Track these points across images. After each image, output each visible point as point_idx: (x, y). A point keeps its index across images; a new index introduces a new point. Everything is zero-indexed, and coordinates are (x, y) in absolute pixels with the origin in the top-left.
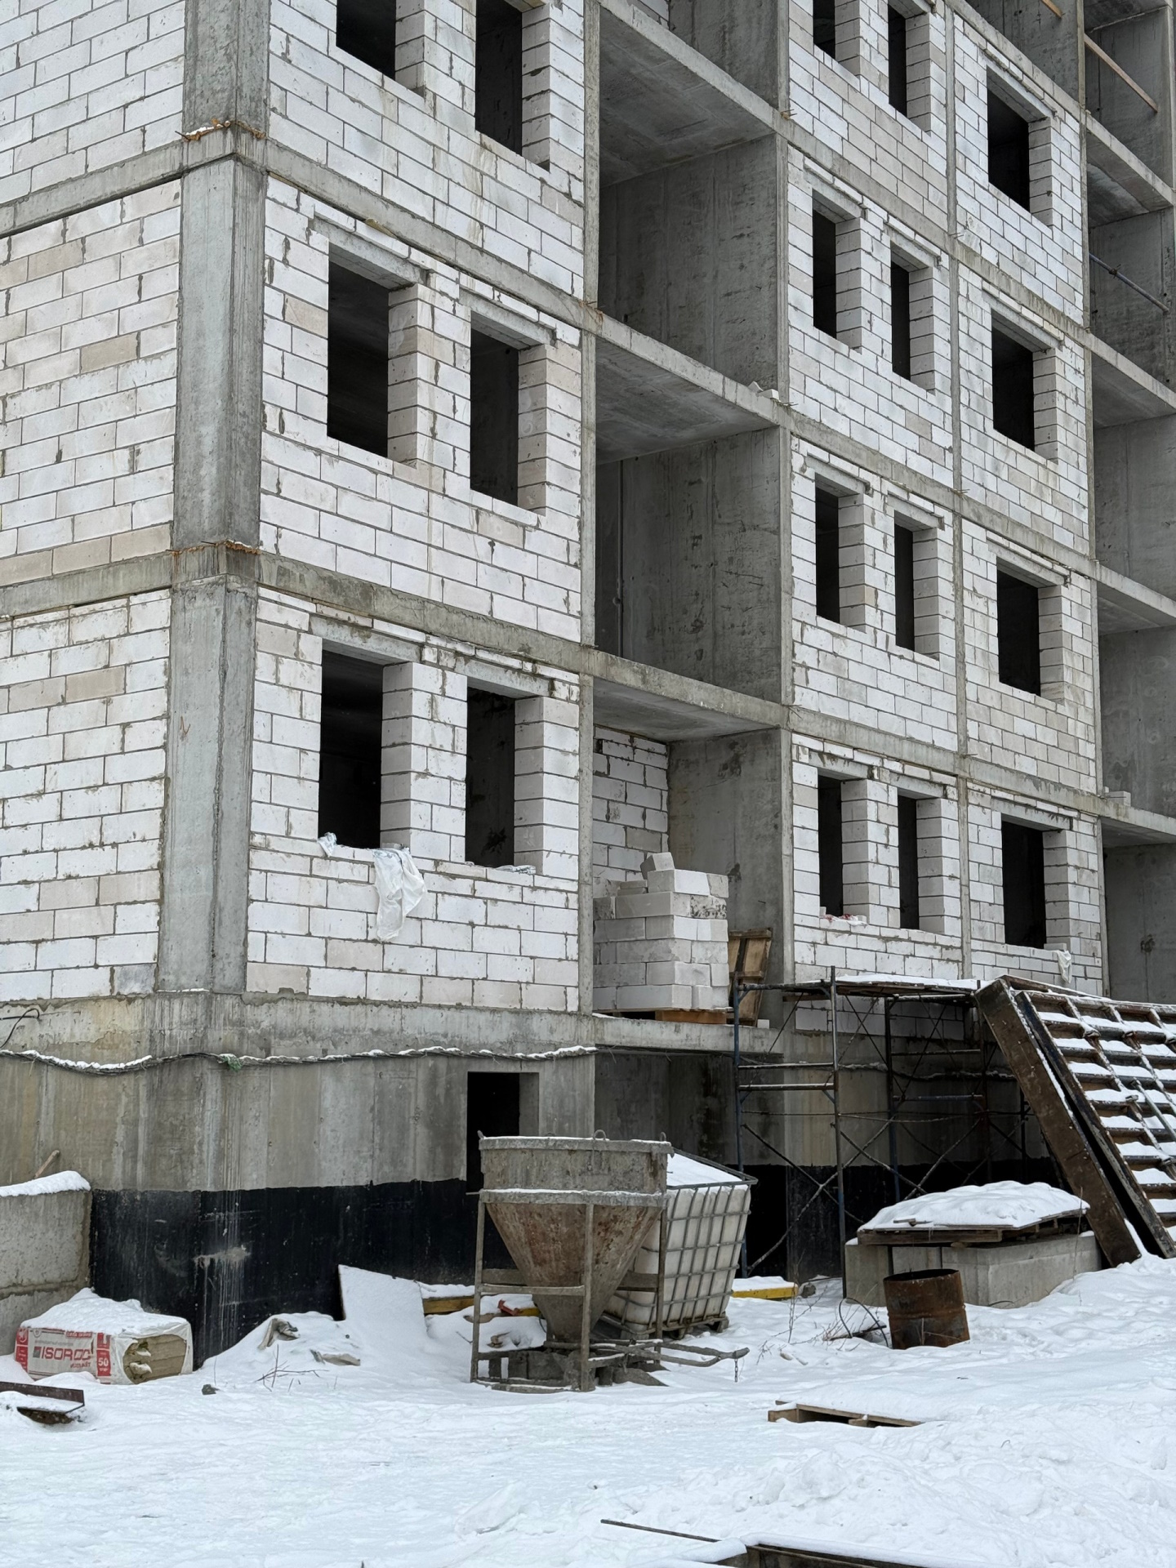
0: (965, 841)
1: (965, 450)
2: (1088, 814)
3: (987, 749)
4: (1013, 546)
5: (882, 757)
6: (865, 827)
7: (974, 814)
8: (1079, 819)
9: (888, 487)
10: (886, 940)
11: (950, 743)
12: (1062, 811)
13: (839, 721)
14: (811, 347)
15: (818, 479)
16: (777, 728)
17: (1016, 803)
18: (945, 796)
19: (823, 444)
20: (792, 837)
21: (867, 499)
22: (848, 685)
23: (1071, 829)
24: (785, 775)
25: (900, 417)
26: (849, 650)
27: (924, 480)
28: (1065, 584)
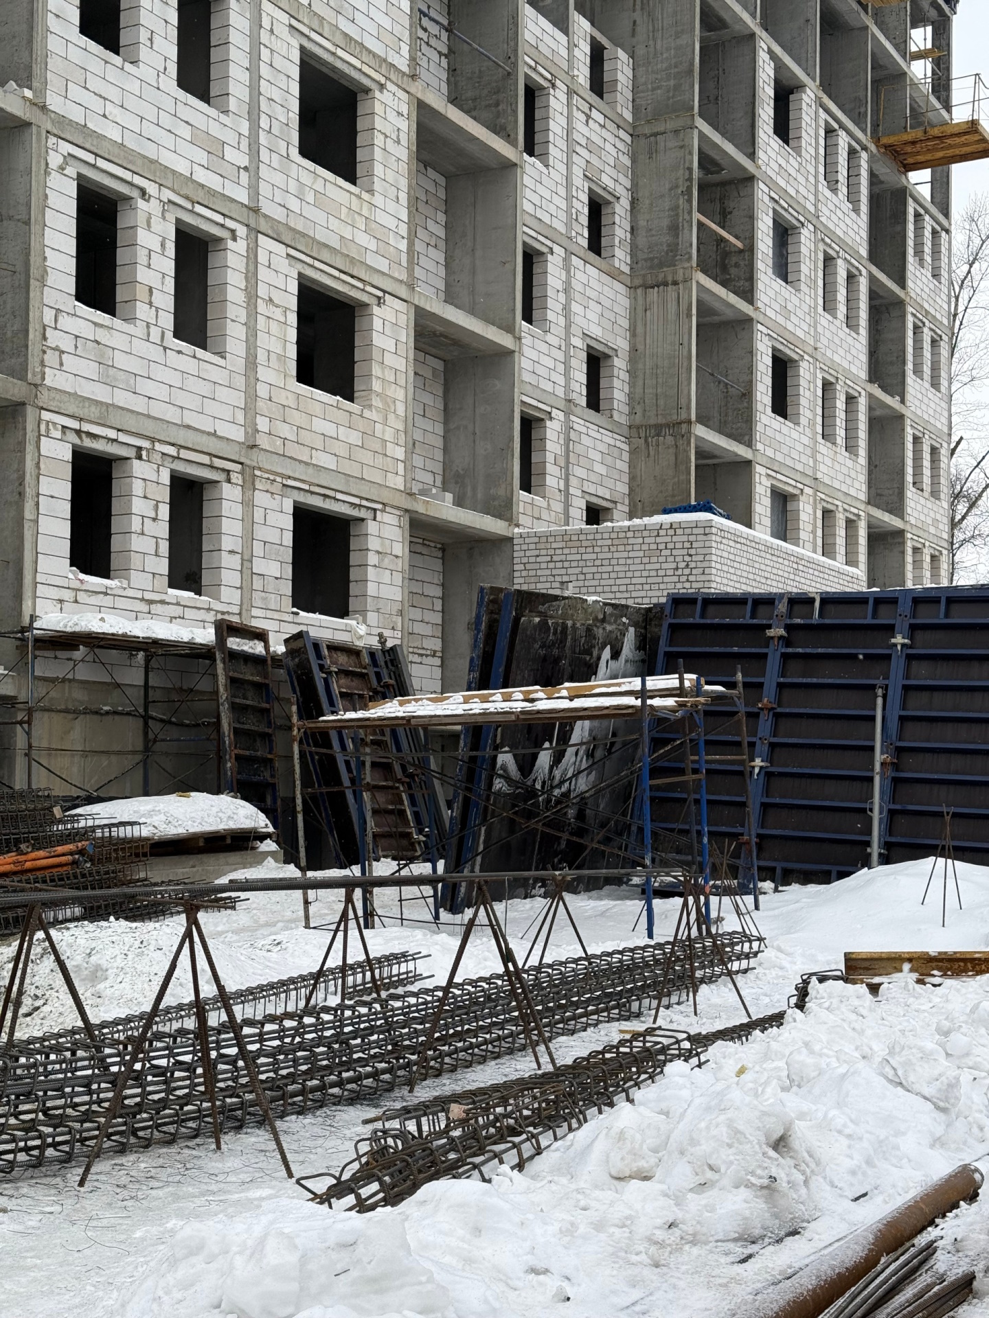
0: (249, 522)
1: (264, 171)
2: (393, 507)
3: (279, 442)
4: (317, 264)
5: (153, 440)
6: (130, 501)
7: (261, 498)
8: (383, 511)
9: (167, 195)
10: (150, 602)
11: (238, 434)
12: (364, 503)
13: (97, 403)
14: (75, 55)
15: (80, 177)
16: (24, 404)
17: (312, 493)
18: (229, 481)
19: (87, 146)
20: (37, 504)
21: (141, 203)
22: (112, 371)
23: (375, 519)
24: (30, 448)
25: (185, 132)
26: (116, 340)
27: (212, 193)
28: (379, 305)
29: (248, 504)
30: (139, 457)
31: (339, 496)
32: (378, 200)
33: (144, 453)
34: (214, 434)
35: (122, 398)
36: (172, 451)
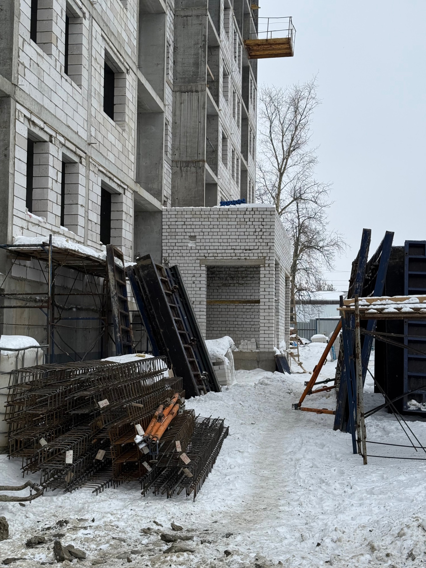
2: (130, 188)
3: (98, 144)
5: (56, 132)
6: (48, 168)
7: (92, 175)
8: (127, 190)
10: (54, 232)
11: (85, 135)
12: (122, 185)
16: (10, 96)
17: (107, 176)
20: (14, 164)
22: (43, 85)
23: (124, 194)
26: (44, 66)
28: (128, 73)
29: (87, 178)
30: (51, 142)
31: (115, 179)
32: (128, 14)
33: (53, 139)
34: (77, 133)
35: (46, 103)
36: (62, 140)
